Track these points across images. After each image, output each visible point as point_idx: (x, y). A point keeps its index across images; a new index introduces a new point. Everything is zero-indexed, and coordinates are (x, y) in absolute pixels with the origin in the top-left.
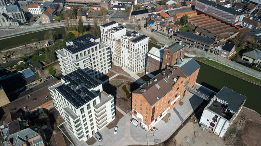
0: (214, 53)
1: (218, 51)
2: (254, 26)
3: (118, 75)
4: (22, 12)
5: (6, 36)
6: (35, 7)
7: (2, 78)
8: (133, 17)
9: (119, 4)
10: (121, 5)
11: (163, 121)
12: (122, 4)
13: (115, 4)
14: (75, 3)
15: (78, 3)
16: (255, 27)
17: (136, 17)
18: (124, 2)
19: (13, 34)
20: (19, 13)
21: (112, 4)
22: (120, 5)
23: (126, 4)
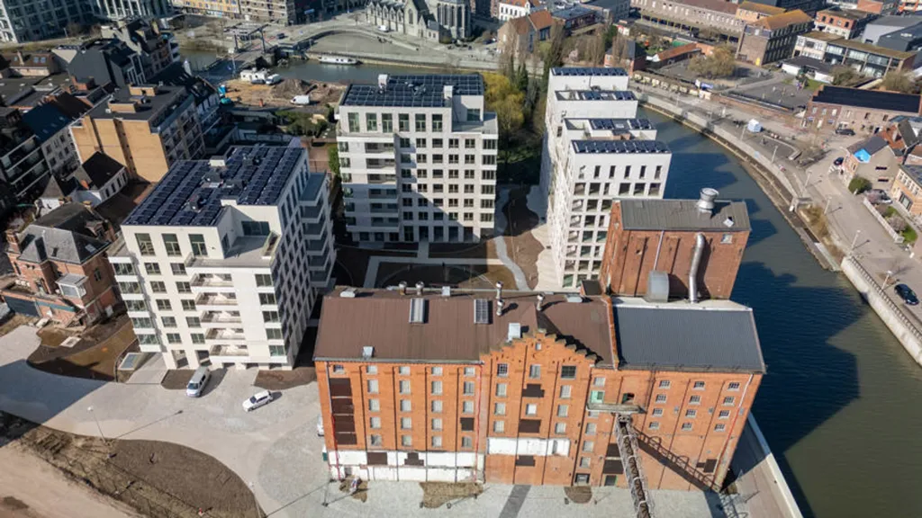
3: (502, 264)
4: (463, 6)
5: (383, 56)
6: (516, 5)
7: (245, 134)
8: (819, 112)
9: (828, 57)
10: (834, 61)
11: (421, 492)
12: (839, 59)
13: (810, 54)
14: (662, 22)
15: (672, 24)
17: (838, 113)
18: (853, 55)
19: (400, 58)
20: (453, 7)
21: (798, 52)
22: (830, 61)
23: (857, 62)
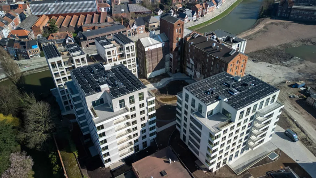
0: (133, 35)
1: (135, 30)
2: (106, 8)
16: (108, 8)
